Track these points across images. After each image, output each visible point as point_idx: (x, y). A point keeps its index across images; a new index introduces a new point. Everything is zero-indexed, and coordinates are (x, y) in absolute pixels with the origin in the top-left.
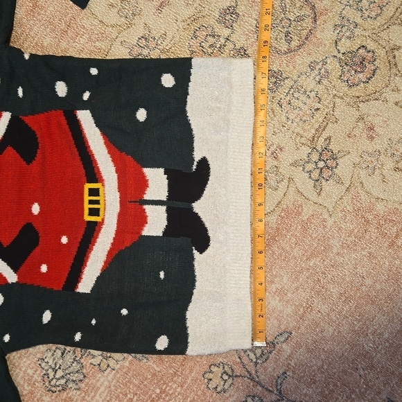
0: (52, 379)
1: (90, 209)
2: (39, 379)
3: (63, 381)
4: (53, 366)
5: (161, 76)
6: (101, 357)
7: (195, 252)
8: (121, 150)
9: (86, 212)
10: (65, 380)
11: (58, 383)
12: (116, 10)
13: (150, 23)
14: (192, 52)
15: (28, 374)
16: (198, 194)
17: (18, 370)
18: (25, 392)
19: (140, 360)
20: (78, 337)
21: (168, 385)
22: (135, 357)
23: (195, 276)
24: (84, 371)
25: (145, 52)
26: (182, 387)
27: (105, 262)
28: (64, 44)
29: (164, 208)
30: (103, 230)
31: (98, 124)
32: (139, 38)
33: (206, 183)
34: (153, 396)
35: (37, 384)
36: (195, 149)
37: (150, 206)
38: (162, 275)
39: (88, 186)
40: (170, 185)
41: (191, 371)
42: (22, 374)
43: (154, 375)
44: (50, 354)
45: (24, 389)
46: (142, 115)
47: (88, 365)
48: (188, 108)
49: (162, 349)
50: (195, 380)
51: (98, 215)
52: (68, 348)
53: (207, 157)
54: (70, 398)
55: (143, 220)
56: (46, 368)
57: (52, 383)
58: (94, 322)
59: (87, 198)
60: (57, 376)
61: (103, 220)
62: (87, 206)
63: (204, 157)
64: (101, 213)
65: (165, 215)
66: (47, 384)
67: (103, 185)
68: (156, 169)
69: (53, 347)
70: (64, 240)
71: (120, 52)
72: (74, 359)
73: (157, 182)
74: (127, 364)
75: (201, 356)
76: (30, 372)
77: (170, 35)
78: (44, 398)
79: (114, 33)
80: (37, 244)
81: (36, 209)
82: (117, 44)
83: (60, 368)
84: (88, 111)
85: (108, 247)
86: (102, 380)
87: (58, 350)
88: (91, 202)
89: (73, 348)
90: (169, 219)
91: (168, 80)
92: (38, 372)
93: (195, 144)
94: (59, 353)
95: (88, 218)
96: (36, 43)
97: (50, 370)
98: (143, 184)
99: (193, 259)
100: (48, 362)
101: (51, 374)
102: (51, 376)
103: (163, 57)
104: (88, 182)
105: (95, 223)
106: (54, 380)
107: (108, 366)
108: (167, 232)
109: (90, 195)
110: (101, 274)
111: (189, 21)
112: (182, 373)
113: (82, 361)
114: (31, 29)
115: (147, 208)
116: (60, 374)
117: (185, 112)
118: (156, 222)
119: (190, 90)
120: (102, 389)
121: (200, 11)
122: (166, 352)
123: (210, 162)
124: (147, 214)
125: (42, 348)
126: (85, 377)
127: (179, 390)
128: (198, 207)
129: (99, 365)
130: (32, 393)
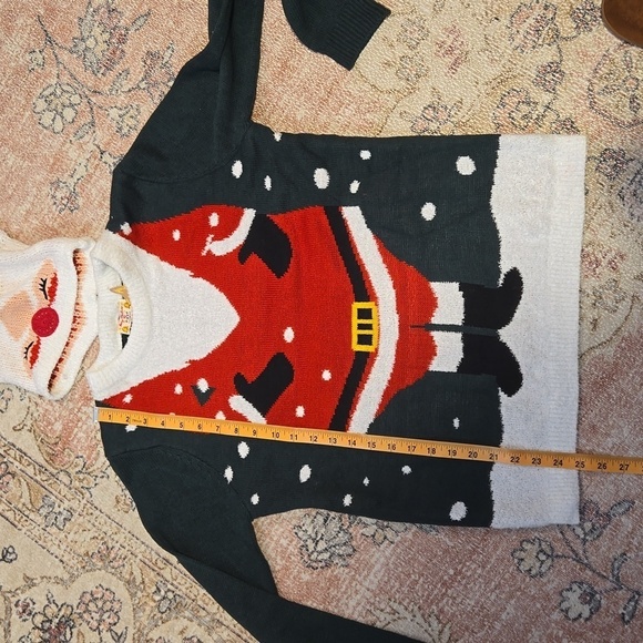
0: (312, 553)
1: (359, 336)
2: (296, 551)
3: (326, 556)
4: (313, 536)
5: (456, 160)
6: (375, 527)
7: (501, 394)
8: (400, 258)
9: (355, 339)
10: (329, 554)
11: (320, 558)
12: (394, 70)
13: (441, 87)
14: (498, 126)
15: (281, 545)
16: (506, 318)
17: (268, 540)
18: (278, 568)
19: (427, 532)
20: (348, 500)
21: (464, 565)
22: (421, 528)
23: (502, 426)
24: (354, 543)
25: (433, 126)
26: (483, 567)
27: (380, 405)
28: (323, 118)
29: (460, 335)
30: (376, 362)
31: (370, 224)
32: (425, 108)
33: (518, 303)
34: (446, 578)
35: (293, 558)
36: (502, 257)
37: (441, 333)
38: (456, 423)
39: (357, 306)
40: (466, 305)
41: (496, 548)
42: (273, 545)
43: (446, 551)
44: (309, 521)
45: (276, 563)
46: (429, 211)
47: (359, 536)
48: (493, 202)
49: (458, 519)
50: (501, 560)
51: (371, 344)
52: (332, 514)
53: (519, 268)
54: (336, 576)
55: (430, 350)
56: (304, 538)
57: (312, 557)
58: (366, 481)
59: (355, 321)
60: (319, 549)
61: (377, 350)
62: (355, 332)
63: (515, 268)
64: (374, 341)
65: (461, 345)
66: (305, 558)
67: (376, 305)
68: (448, 284)
69: (313, 512)
70: (327, 375)
71: (398, 128)
72: (340, 528)
73: (449, 301)
74: (410, 536)
75: (509, 530)
76: (284, 542)
77: (467, 102)
78: (303, 575)
79: (391, 100)
80: (291, 381)
81: (289, 335)
82: (395, 116)
83: (322, 539)
84: (358, 208)
85: (384, 385)
86: (377, 555)
87: (319, 516)
88: (361, 327)
89: (338, 514)
90: (465, 350)
91: (465, 166)
92: (294, 543)
93: (502, 251)
94: (320, 519)
95: (356, 347)
96: (287, 116)
97: (310, 541)
98: (430, 303)
99: (498, 403)
100: (306, 531)
101: (311, 546)
102: (311, 548)
103: (458, 133)
104: (357, 300)
105: (367, 354)
106: (315, 554)
107: (385, 538)
108: (463, 366)
109: (359, 318)
110: (375, 420)
111: (494, 84)
112: (483, 550)
113: (351, 530)
114: (280, 98)
115: (436, 335)
116: (321, 545)
117: (488, 207)
118: (448, 354)
119: (496, 178)
120: (377, 567)
121: (510, 70)
122: (463, 523)
123: (523, 275)
124: (436, 343)
125: (299, 512)
126: (354, 550)
127: (479, 571)
128: (506, 334)
129: (373, 536)
130: (286, 568)
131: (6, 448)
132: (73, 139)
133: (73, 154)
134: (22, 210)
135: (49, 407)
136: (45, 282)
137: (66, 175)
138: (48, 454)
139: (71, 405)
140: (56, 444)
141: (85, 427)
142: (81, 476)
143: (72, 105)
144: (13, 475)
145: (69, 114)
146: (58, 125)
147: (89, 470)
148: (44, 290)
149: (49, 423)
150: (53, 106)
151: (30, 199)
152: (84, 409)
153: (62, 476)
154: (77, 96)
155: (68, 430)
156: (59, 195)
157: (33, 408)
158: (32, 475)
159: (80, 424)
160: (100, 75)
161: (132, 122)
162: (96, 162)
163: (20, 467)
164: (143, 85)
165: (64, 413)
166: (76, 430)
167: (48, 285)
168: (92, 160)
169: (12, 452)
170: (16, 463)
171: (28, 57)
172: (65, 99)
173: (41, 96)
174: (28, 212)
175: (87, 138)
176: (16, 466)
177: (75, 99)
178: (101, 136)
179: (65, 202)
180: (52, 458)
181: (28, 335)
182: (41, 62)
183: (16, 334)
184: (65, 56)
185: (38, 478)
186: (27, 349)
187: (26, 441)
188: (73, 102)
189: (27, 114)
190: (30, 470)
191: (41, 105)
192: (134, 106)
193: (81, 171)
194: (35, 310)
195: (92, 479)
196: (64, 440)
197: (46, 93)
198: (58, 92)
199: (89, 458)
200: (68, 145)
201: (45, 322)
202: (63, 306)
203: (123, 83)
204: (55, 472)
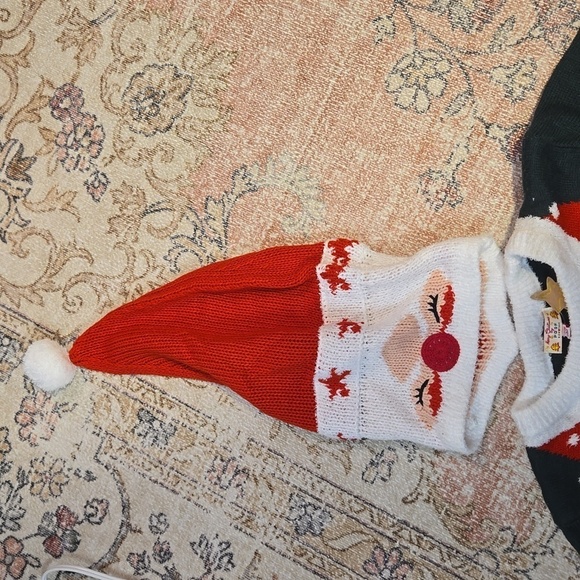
131: (396, 529)
132: (445, 117)
133: (446, 133)
134: (383, 216)
135: (451, 466)
136: (435, 299)
137: (440, 162)
138: (458, 529)
139: (484, 460)
140: (469, 514)
141: (507, 487)
142: (512, 556)
143: (439, 75)
144: (411, 564)
145: (435, 86)
146: (422, 102)
147: (522, 546)
148: (434, 311)
149: (455, 488)
150: (412, 80)
151: (393, 200)
152: (503, 462)
153: (484, 559)
154: (445, 63)
155: (484, 495)
156: (432, 189)
157: (428, 470)
158: (439, 562)
159: (500, 484)
160: (473, 32)
161: (526, 81)
162: (481, 139)
163: (420, 552)
164: (537, 32)
165: (474, 472)
166: (495, 492)
167: (441, 302)
168: (475, 138)
169: (405, 533)
170: (414, 548)
171: (372, 26)
172: (428, 69)
173: (395, 70)
174: (392, 217)
175: (464, 112)
176: (413, 552)
177: (443, 66)
178: (484, 106)
179: (442, 195)
180: (464, 535)
181: (419, 371)
182: (390, 29)
183: (401, 373)
184: (422, 17)
185: (448, 564)
186: (421, 391)
187: (423, 515)
188: (440, 71)
189: (378, 96)
190: (435, 556)
191: (396, 81)
192: (527, 61)
193: (461, 154)
194: (424, 338)
195: (528, 558)
196: (480, 507)
197: (402, 66)
198: (418, 62)
199: (520, 528)
200: (438, 124)
201: (441, 352)
202: (462, 328)
203: (508, 35)
204: (471, 553)
